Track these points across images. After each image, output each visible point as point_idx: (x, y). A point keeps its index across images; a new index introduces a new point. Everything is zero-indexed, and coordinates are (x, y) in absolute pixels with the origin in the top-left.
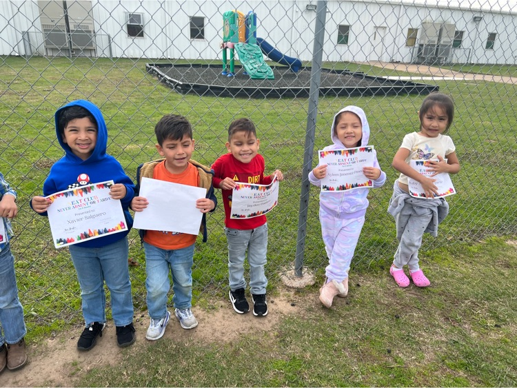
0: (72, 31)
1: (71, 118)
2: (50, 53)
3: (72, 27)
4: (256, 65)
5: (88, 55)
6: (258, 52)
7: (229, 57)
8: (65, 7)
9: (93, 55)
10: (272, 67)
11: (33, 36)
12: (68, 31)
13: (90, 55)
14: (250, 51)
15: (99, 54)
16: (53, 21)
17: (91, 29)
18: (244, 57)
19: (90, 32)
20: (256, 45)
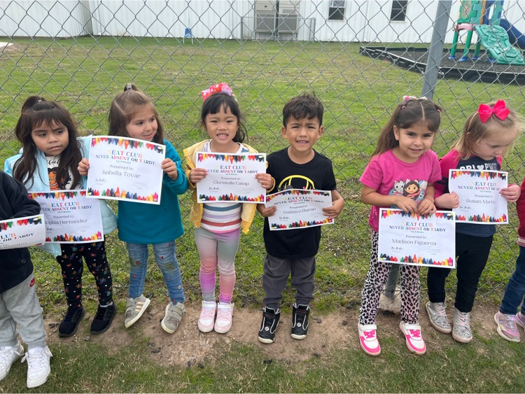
0: (281, 16)
2: (258, 37)
3: (281, 12)
4: (504, 50)
5: (289, 38)
6: (503, 35)
9: (294, 39)
11: (246, 20)
12: (277, 15)
13: (291, 39)
14: (495, 33)
15: (300, 38)
16: (266, 6)
17: (297, 13)
18: (487, 39)
19: (296, 16)
20: (499, 27)
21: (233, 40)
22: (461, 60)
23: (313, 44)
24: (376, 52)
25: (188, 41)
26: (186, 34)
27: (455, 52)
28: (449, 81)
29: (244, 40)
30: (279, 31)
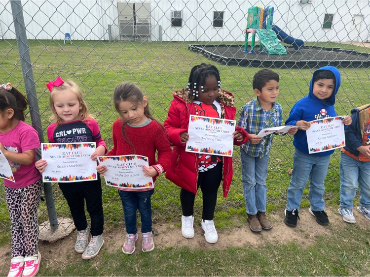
0: (138, 24)
1: (322, 78)
2: (122, 39)
3: (137, 21)
4: (273, 45)
6: (273, 35)
7: (250, 40)
8: (134, 9)
9: (149, 40)
10: (285, 46)
11: (113, 27)
12: (135, 24)
13: (146, 40)
14: (268, 34)
15: (153, 39)
16: (126, 18)
17: (149, 22)
18: (263, 39)
19: (148, 24)
20: (272, 30)
21: (104, 41)
22: (250, 52)
23: (161, 43)
24: (196, 48)
25: (68, 42)
26: (66, 37)
27: (247, 48)
28: (231, 67)
29: (113, 41)
30: (137, 35)
